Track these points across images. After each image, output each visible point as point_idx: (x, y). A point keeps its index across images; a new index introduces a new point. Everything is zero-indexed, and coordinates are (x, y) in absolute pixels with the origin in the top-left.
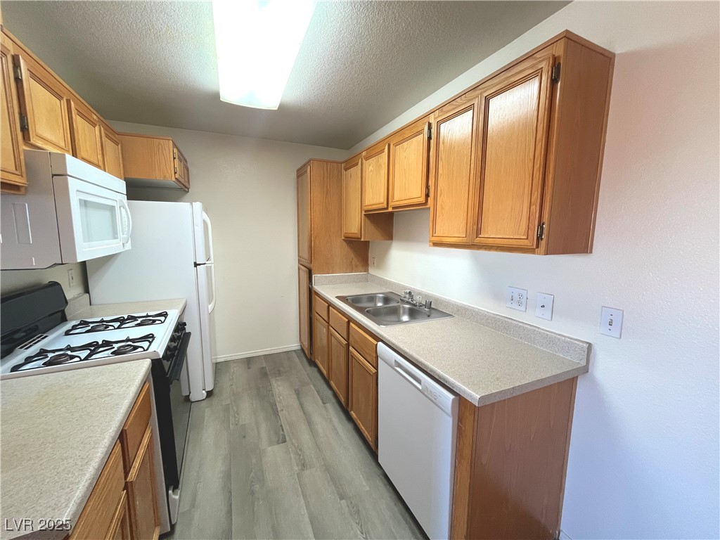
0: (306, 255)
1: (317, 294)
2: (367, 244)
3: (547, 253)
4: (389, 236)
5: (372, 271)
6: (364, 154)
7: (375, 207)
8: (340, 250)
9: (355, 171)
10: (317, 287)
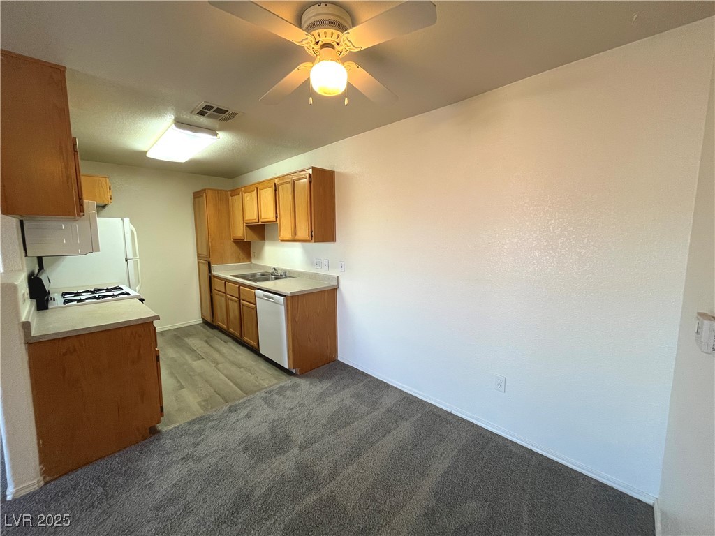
0: (205, 252)
1: (215, 277)
2: (249, 243)
3: (315, 242)
4: (263, 238)
5: (253, 261)
6: (243, 189)
7: (251, 221)
8: (230, 248)
9: (238, 198)
10: (215, 272)
